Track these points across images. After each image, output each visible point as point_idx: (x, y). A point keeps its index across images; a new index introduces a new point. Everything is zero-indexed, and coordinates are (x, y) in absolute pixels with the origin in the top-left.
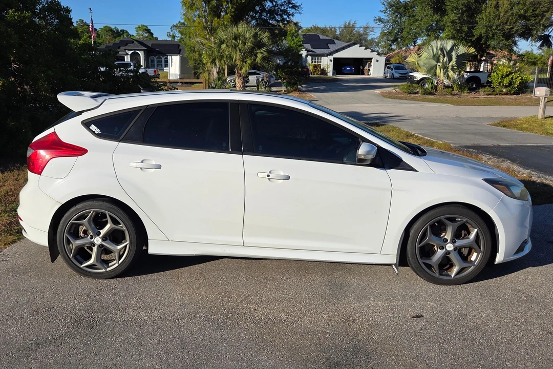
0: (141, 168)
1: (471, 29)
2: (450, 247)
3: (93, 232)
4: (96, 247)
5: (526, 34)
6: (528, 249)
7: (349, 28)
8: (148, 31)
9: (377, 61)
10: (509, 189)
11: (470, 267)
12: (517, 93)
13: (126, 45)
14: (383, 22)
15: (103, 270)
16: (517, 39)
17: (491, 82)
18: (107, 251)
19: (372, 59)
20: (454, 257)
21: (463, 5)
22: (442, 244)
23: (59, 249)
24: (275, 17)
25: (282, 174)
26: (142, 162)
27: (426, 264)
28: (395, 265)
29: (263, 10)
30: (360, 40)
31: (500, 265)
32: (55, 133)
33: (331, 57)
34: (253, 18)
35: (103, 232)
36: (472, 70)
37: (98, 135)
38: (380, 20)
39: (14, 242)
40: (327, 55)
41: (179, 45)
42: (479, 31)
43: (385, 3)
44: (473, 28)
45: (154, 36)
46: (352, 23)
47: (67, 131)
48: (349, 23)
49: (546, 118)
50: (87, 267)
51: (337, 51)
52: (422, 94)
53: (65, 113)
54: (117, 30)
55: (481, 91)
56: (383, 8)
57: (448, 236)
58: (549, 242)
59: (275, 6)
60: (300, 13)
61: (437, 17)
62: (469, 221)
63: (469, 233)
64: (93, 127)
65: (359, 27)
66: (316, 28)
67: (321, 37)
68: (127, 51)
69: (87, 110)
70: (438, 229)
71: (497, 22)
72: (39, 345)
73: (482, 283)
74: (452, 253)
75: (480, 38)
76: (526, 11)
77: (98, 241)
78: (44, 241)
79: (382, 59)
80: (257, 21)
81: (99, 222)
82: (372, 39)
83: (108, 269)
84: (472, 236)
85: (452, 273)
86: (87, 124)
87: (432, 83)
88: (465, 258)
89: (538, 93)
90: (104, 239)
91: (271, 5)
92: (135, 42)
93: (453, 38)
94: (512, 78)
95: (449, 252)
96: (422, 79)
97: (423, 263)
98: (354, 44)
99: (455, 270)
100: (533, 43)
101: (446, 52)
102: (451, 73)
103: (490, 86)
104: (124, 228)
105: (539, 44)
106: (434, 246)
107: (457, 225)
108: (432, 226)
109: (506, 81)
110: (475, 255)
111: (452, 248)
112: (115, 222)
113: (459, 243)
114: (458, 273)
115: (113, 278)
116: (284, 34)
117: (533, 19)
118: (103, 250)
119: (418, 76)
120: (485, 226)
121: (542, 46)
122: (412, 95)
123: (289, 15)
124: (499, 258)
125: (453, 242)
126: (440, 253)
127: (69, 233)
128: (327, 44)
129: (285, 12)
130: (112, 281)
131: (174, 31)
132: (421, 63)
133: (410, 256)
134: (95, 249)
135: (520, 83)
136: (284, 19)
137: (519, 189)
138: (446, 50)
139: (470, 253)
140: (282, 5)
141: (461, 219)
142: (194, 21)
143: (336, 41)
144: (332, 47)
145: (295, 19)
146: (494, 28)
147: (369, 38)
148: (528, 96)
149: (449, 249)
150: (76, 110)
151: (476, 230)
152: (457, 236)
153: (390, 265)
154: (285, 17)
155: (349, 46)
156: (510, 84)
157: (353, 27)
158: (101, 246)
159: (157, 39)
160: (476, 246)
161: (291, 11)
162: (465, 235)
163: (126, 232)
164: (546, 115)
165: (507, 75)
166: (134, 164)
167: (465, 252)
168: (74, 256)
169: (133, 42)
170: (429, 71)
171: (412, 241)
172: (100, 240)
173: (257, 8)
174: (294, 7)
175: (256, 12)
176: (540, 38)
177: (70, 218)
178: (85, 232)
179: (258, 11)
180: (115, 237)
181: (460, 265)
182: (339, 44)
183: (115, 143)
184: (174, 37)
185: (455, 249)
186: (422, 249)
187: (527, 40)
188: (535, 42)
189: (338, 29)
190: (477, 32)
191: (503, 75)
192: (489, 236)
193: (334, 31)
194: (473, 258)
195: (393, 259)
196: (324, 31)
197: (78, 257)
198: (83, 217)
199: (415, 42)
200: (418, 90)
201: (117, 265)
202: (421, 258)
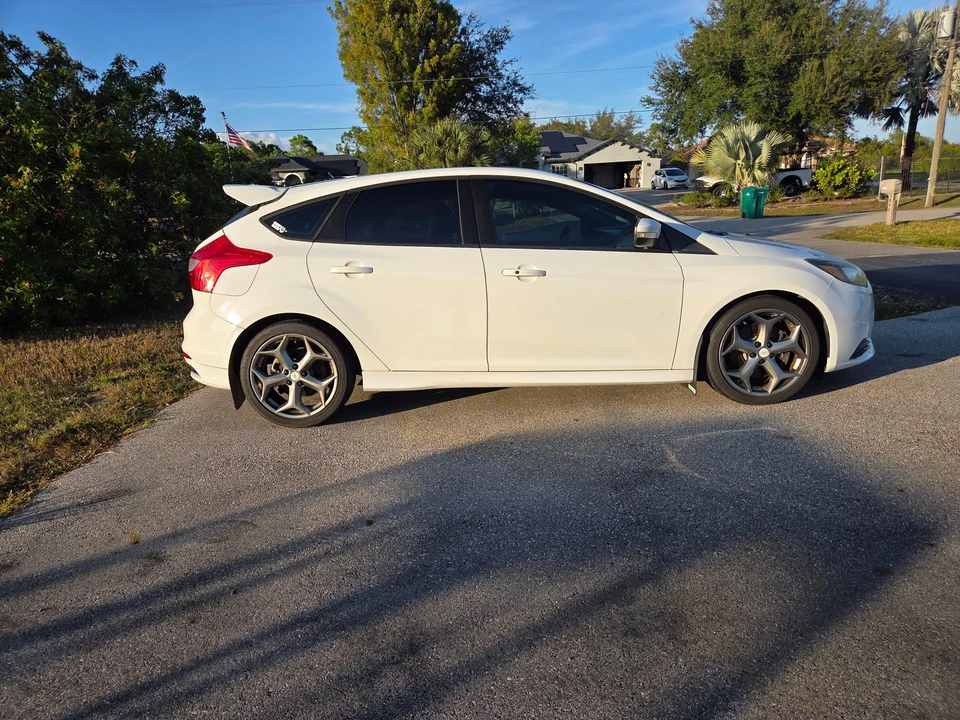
0: (346, 274)
1: (784, 105)
2: (764, 353)
3: (288, 365)
4: (293, 384)
5: (865, 109)
6: (869, 354)
7: (604, 119)
8: (308, 143)
9: (649, 165)
10: (842, 271)
11: (792, 378)
12: (856, 195)
13: (279, 165)
14: (653, 104)
15: (306, 415)
16: (851, 116)
17: (817, 183)
18: (310, 391)
19: (639, 162)
20: (769, 366)
21: (771, 69)
22: (754, 349)
23: (245, 390)
24: (495, 108)
25: (535, 268)
26: (346, 265)
27: (735, 379)
28: (692, 384)
29: (478, 97)
30: (622, 135)
31: (831, 373)
32: (224, 237)
33: (581, 164)
34: (463, 110)
35: (301, 364)
36: (788, 167)
37: (284, 235)
38: (650, 101)
39: (176, 400)
40: (575, 161)
41: (356, 161)
42: (796, 106)
43: (656, 76)
44: (787, 103)
45: (318, 151)
46: (609, 111)
47: (242, 232)
48: (604, 113)
49: (897, 224)
50: (283, 412)
51: (589, 154)
52: (716, 207)
53: (237, 210)
54: (264, 146)
55: (804, 197)
56: (652, 83)
57: (761, 338)
58: (900, 355)
59: (494, 91)
60: (532, 98)
61: (733, 90)
62: (789, 315)
63: (789, 333)
64: (276, 225)
65: (619, 119)
66: (556, 124)
67: (566, 135)
68: (281, 175)
69: (265, 204)
70: (748, 330)
71: (821, 92)
72: (239, 492)
73: (809, 399)
74: (767, 361)
75: (798, 117)
76: (864, 73)
77: (295, 376)
78: (224, 382)
79: (656, 163)
80: (469, 115)
81: (295, 350)
82: (641, 135)
83: (312, 414)
84: (794, 336)
85: (768, 388)
86: (267, 221)
87: (731, 190)
88: (785, 367)
89: (885, 188)
90: (304, 373)
91: (489, 89)
92: (292, 161)
93: (758, 121)
94: (847, 174)
95: (763, 360)
96: (716, 185)
97: (730, 377)
98: (613, 142)
99: (774, 381)
100: (876, 121)
101: (749, 142)
102: (758, 173)
103: (816, 189)
104: (329, 357)
105: (884, 121)
106: (742, 353)
107: (771, 322)
108: (740, 327)
109: (839, 179)
110: (798, 361)
111: (768, 354)
112: (316, 349)
113: (776, 347)
114: (776, 388)
115: (319, 425)
116: (510, 132)
117: (875, 84)
118: (305, 391)
119: (710, 181)
120: (810, 322)
121: (888, 125)
122: (703, 210)
123: (515, 103)
124: (831, 364)
125: (768, 345)
126: (750, 363)
127: (257, 368)
128: (575, 145)
129: (509, 98)
130: (319, 429)
131: (346, 142)
132: (711, 163)
133: (711, 369)
134: (292, 388)
135: (859, 180)
136: (508, 108)
137: (854, 272)
138: (748, 140)
139: (791, 360)
140: (504, 89)
141: (777, 315)
142: (377, 119)
143: (587, 140)
144: (583, 149)
145: (523, 108)
146: (818, 100)
147: (635, 132)
148: (872, 200)
149: (763, 356)
150: (250, 204)
151: (798, 328)
152: (773, 338)
153: (685, 385)
154: (510, 105)
155: (606, 145)
156: (845, 182)
157: (611, 118)
158: (299, 384)
159: (321, 154)
160: (799, 350)
161: (519, 96)
162: (784, 336)
163: (333, 364)
164: (897, 221)
165: (840, 170)
166: (334, 270)
167: (785, 358)
168: (266, 399)
169: (288, 161)
170: (723, 174)
171: (714, 348)
172: (298, 375)
173: (468, 95)
174: (523, 90)
175: (467, 101)
176: (887, 113)
177: (255, 349)
178: (277, 366)
179: (470, 101)
180: (318, 370)
181: (778, 377)
182: (592, 143)
183: (307, 244)
184: (348, 151)
185: (771, 355)
186: (727, 358)
187: (867, 118)
188: (879, 119)
189: (588, 121)
190: (792, 110)
191: (833, 170)
192: (815, 333)
193: (580, 126)
194: (796, 367)
195: (689, 376)
196: (568, 127)
197: (270, 400)
198: (273, 346)
199: (702, 132)
200: (710, 202)
201: (323, 407)
202: (727, 371)
